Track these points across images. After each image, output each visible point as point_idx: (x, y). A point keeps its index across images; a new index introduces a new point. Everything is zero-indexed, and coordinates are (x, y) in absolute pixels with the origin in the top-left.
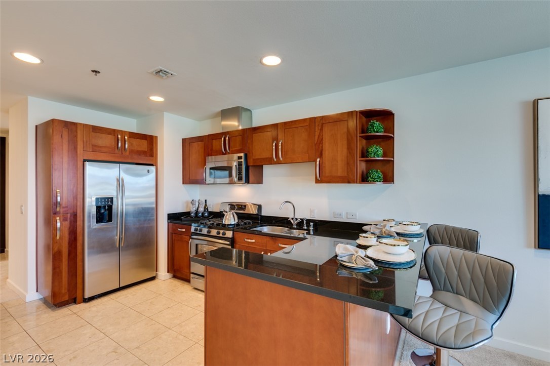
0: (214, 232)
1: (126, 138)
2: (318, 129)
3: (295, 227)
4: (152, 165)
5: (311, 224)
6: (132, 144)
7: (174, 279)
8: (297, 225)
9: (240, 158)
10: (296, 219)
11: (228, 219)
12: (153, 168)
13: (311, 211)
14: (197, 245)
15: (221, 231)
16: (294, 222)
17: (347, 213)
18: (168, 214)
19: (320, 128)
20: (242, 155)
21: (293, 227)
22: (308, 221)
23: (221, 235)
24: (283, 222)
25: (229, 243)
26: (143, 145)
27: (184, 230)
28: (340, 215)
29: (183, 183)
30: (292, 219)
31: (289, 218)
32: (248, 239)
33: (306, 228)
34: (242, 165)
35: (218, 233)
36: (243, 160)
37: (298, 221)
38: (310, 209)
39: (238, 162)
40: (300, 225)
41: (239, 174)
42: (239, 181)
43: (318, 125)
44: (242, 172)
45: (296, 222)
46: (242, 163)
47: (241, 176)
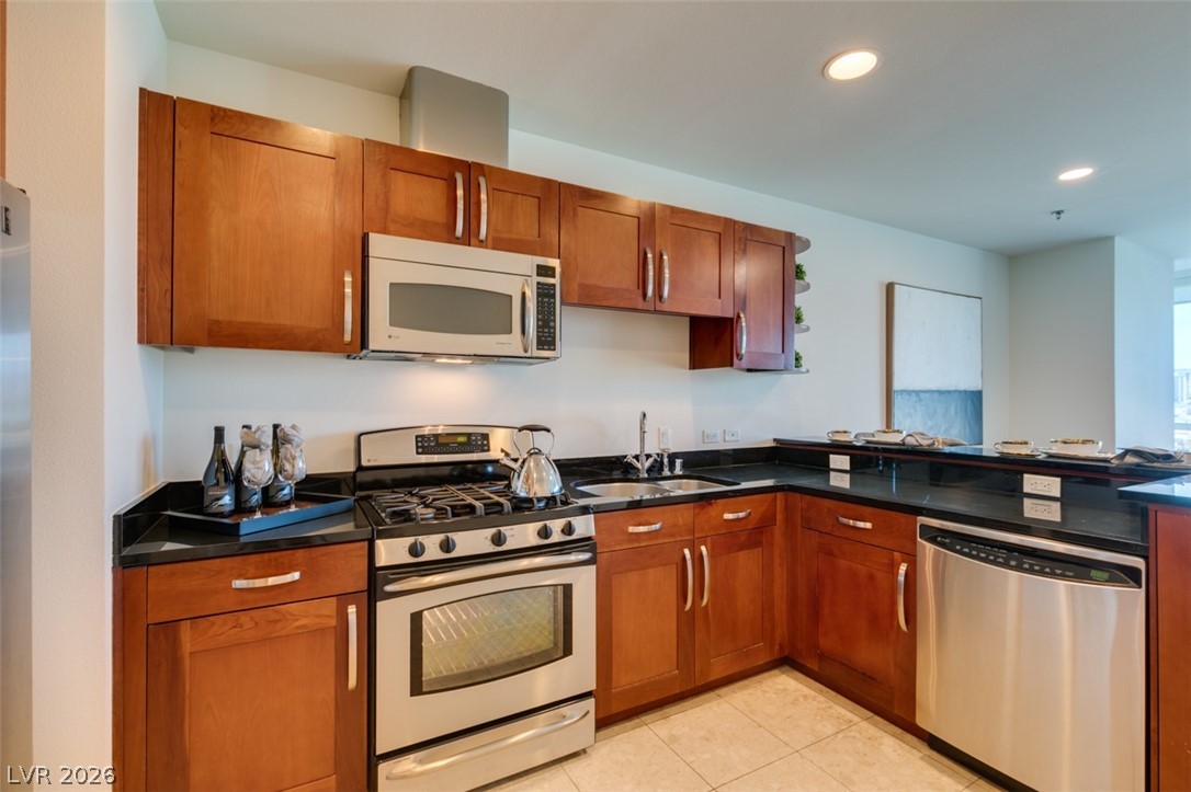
0: (522, 535)
3: (646, 476)
5: (678, 462)
8: (649, 471)
9: (544, 271)
10: (648, 456)
13: (661, 434)
14: (416, 619)
15: (557, 525)
16: (642, 465)
17: (723, 431)
20: (555, 263)
21: (641, 476)
22: (673, 457)
23: (556, 537)
24: (616, 468)
25: (586, 556)
27: (296, 575)
28: (714, 436)
30: (637, 457)
31: (625, 457)
33: (669, 474)
34: (554, 296)
35: (545, 533)
36: (556, 281)
37: (651, 460)
38: (659, 430)
39: (538, 283)
40: (656, 472)
41: (543, 327)
42: (543, 349)
43: (740, 239)
44: (554, 321)
45: (647, 464)
46: (554, 289)
47: (550, 332)
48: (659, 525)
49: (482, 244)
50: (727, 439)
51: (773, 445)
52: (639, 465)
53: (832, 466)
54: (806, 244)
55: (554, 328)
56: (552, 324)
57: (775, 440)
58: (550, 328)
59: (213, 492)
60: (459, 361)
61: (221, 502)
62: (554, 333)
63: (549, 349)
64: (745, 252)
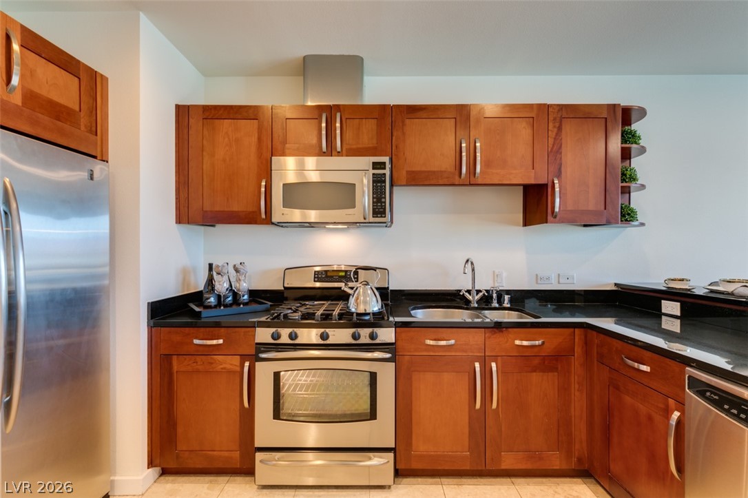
0: (340, 335)
1: (14, 46)
2: (554, 127)
3: (476, 305)
5: (507, 297)
6: (32, 73)
7: (170, 478)
8: (478, 302)
9: (376, 165)
10: (478, 291)
12: (99, 169)
13: (496, 276)
14: (277, 376)
15: (365, 332)
16: (473, 297)
17: (559, 275)
18: (151, 304)
19: (557, 125)
20: (386, 159)
21: (472, 305)
22: (500, 294)
23: (365, 340)
24: (451, 299)
25: (388, 356)
27: (221, 341)
28: (548, 279)
30: (469, 291)
31: (460, 291)
32: (430, 339)
33: (497, 305)
34: (384, 182)
35: (356, 336)
36: (387, 171)
37: (481, 294)
38: (494, 272)
39: (373, 174)
40: (486, 301)
41: (377, 202)
42: (377, 217)
43: (555, 119)
44: (385, 198)
45: (477, 297)
46: (385, 177)
47: (381, 206)
48: (452, 342)
49: (339, 154)
50: (561, 281)
51: (614, 288)
52: (470, 298)
53: (663, 311)
54: (642, 113)
55: (385, 202)
56: (383, 200)
57: (616, 284)
58: (381, 202)
59: (206, 295)
60: (340, 226)
61: (209, 301)
62: (385, 206)
63: (381, 217)
64: (560, 129)
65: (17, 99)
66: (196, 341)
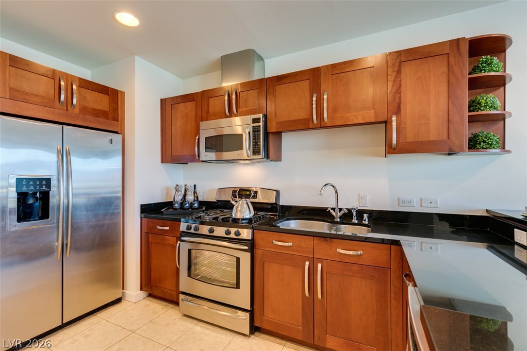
0: (220, 231)
1: (74, 87)
2: (394, 71)
3: (339, 220)
4: (117, 133)
5: (365, 216)
6: (84, 98)
8: (340, 218)
9: (256, 121)
10: (341, 210)
11: (241, 211)
12: (117, 138)
13: (360, 198)
14: (190, 251)
15: (233, 230)
16: (337, 214)
17: (421, 199)
18: (142, 206)
19: (396, 69)
20: (261, 116)
21: (335, 220)
22: (360, 213)
23: (232, 236)
24: (320, 214)
25: (247, 248)
26: (102, 102)
27: (167, 228)
28: (410, 202)
29: (162, 162)
30: (333, 209)
31: (327, 208)
32: (279, 241)
33: (357, 222)
34: (259, 131)
35: (228, 233)
36: (261, 124)
37: (342, 212)
38: (359, 195)
39: (253, 127)
40: (347, 217)
41: (255, 145)
42: (255, 155)
43: (394, 64)
44: (260, 142)
45: (339, 214)
46: (260, 128)
47: (258, 147)
48: (290, 244)
49: (235, 115)
50: (423, 205)
51: (486, 214)
52: (334, 214)
53: (515, 239)
55: (260, 145)
56: (259, 143)
57: (487, 211)
58: (258, 145)
60: (247, 162)
62: (260, 147)
63: (258, 155)
64: (399, 72)
65: (77, 110)
66: (159, 227)
